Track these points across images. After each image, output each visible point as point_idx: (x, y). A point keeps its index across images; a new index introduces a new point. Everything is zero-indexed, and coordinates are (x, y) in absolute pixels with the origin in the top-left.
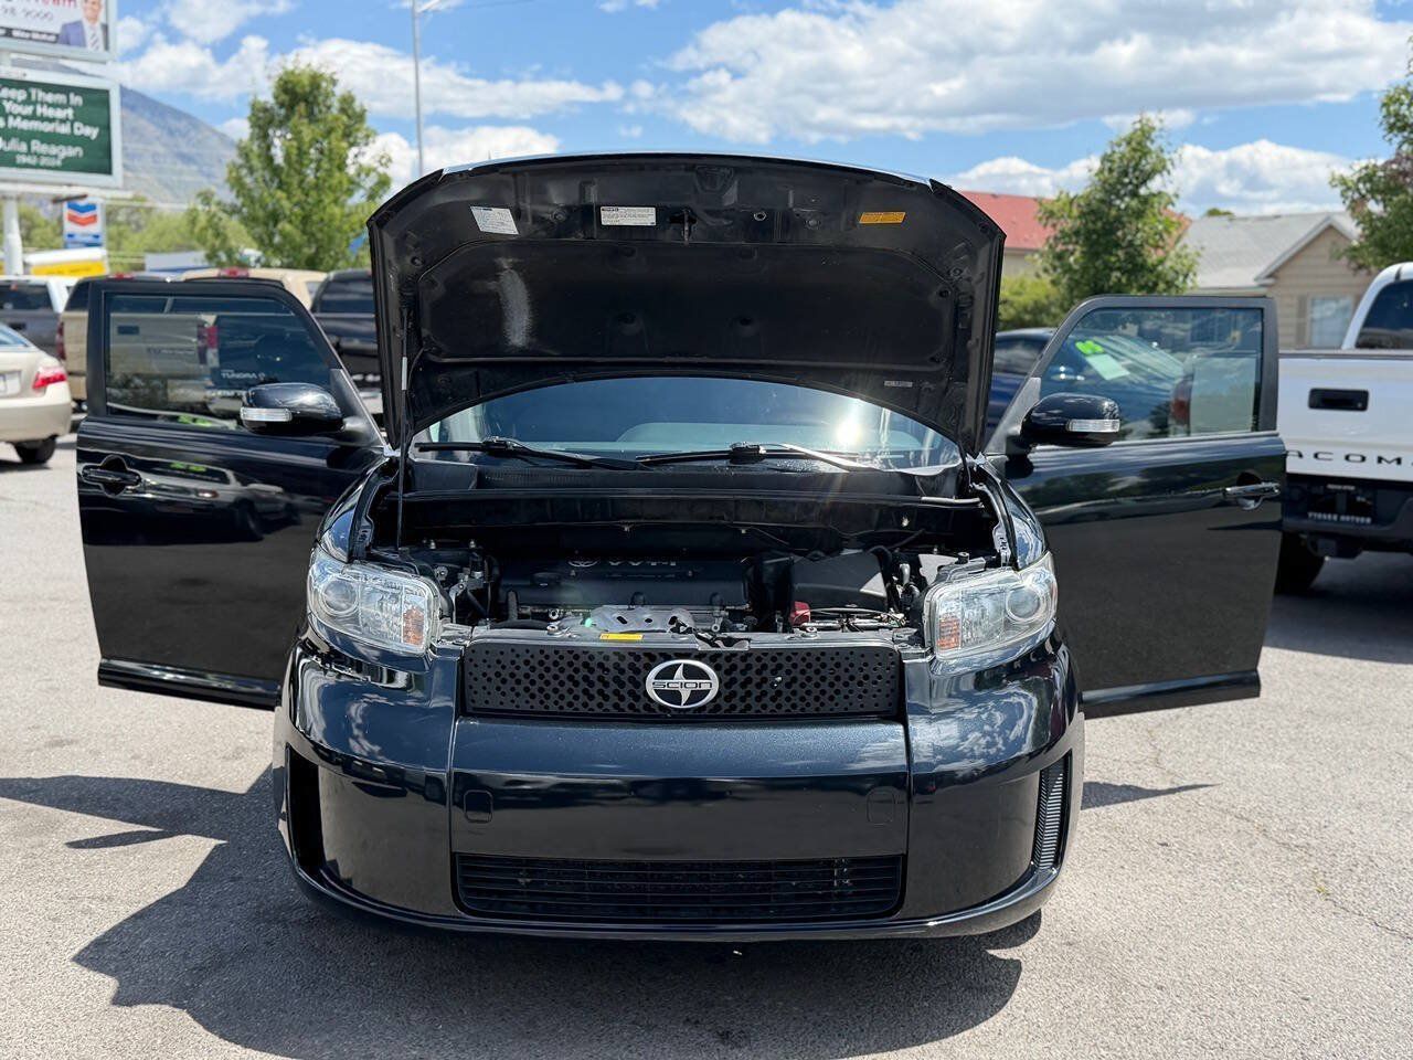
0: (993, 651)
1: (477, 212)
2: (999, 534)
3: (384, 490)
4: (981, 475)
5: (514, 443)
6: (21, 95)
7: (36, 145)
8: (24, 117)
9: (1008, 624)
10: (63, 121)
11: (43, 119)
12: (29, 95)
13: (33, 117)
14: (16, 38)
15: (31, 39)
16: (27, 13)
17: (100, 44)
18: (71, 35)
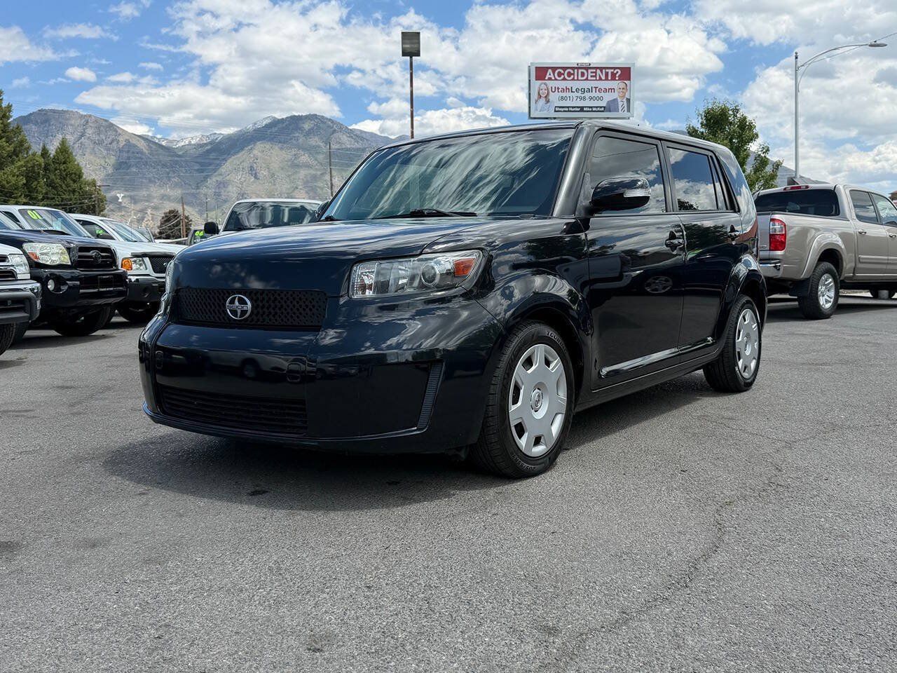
14: (585, 111)
15: (592, 111)
16: (591, 98)
17: (626, 108)
18: (610, 107)
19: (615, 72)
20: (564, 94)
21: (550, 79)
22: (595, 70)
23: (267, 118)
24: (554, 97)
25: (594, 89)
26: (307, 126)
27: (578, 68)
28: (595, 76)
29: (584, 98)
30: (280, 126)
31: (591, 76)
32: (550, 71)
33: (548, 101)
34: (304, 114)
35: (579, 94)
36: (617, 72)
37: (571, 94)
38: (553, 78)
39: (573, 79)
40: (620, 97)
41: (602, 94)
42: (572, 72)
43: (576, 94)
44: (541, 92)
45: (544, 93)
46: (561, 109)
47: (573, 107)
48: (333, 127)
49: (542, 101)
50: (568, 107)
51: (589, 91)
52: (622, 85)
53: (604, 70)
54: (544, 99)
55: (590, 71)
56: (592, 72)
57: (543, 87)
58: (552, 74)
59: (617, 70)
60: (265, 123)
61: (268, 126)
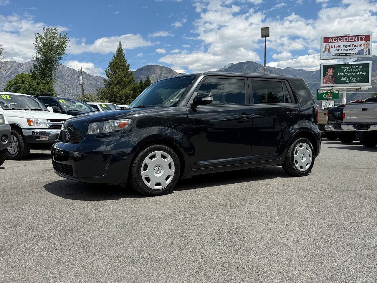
6: (348, 68)
7: (351, 78)
8: (348, 72)
10: (357, 72)
11: (353, 72)
12: (350, 67)
13: (351, 72)
14: (348, 55)
15: (351, 55)
16: (350, 49)
17: (368, 53)
18: (360, 53)
19: (362, 37)
20: (337, 48)
21: (330, 42)
22: (352, 37)
23: (229, 64)
24: (332, 50)
25: (352, 46)
26: (246, 67)
27: (344, 37)
28: (353, 40)
29: (347, 50)
30: (235, 67)
31: (351, 40)
32: (331, 38)
33: (329, 52)
34: (245, 61)
35: (345, 48)
36: (363, 37)
37: (340, 48)
38: (332, 42)
39: (342, 42)
40: (365, 48)
41: (356, 47)
42: (341, 38)
43: (343, 48)
44: (326, 48)
45: (327, 48)
46: (335, 55)
47: (341, 54)
48: (256, 66)
49: (327, 52)
50: (339, 54)
51: (349, 46)
52: (366, 43)
53: (357, 37)
54: (328, 51)
55: (350, 37)
56: (351, 38)
57: (327, 46)
58: (331, 40)
59: (363, 36)
60: (229, 66)
61: (230, 67)
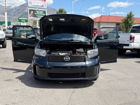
0: (93, 56)
1: (49, 19)
2: (93, 47)
3: (40, 43)
4: (92, 42)
5: (52, 39)
9: (94, 54)
10: (42, 14)
11: (40, 13)
12: (39, 11)
15: (39, 6)
20: (34, 3)
25: (39, 3)
39: (36, 0)
40: (44, 4)
49: (30, 4)
57: (30, 1)
